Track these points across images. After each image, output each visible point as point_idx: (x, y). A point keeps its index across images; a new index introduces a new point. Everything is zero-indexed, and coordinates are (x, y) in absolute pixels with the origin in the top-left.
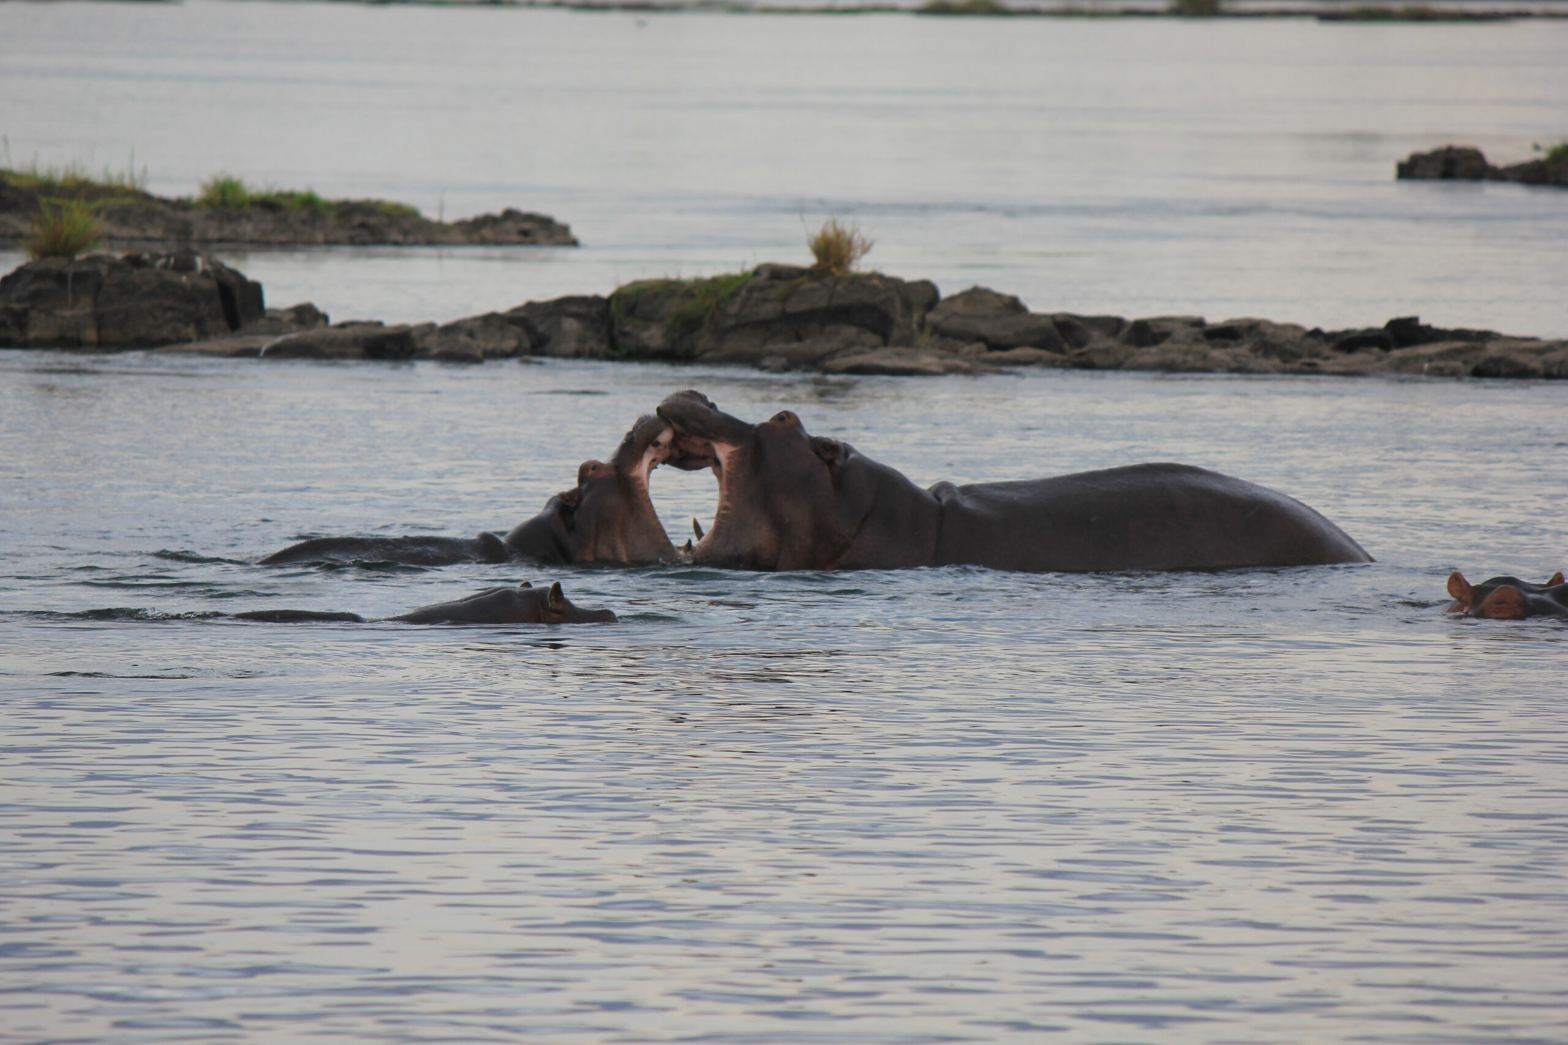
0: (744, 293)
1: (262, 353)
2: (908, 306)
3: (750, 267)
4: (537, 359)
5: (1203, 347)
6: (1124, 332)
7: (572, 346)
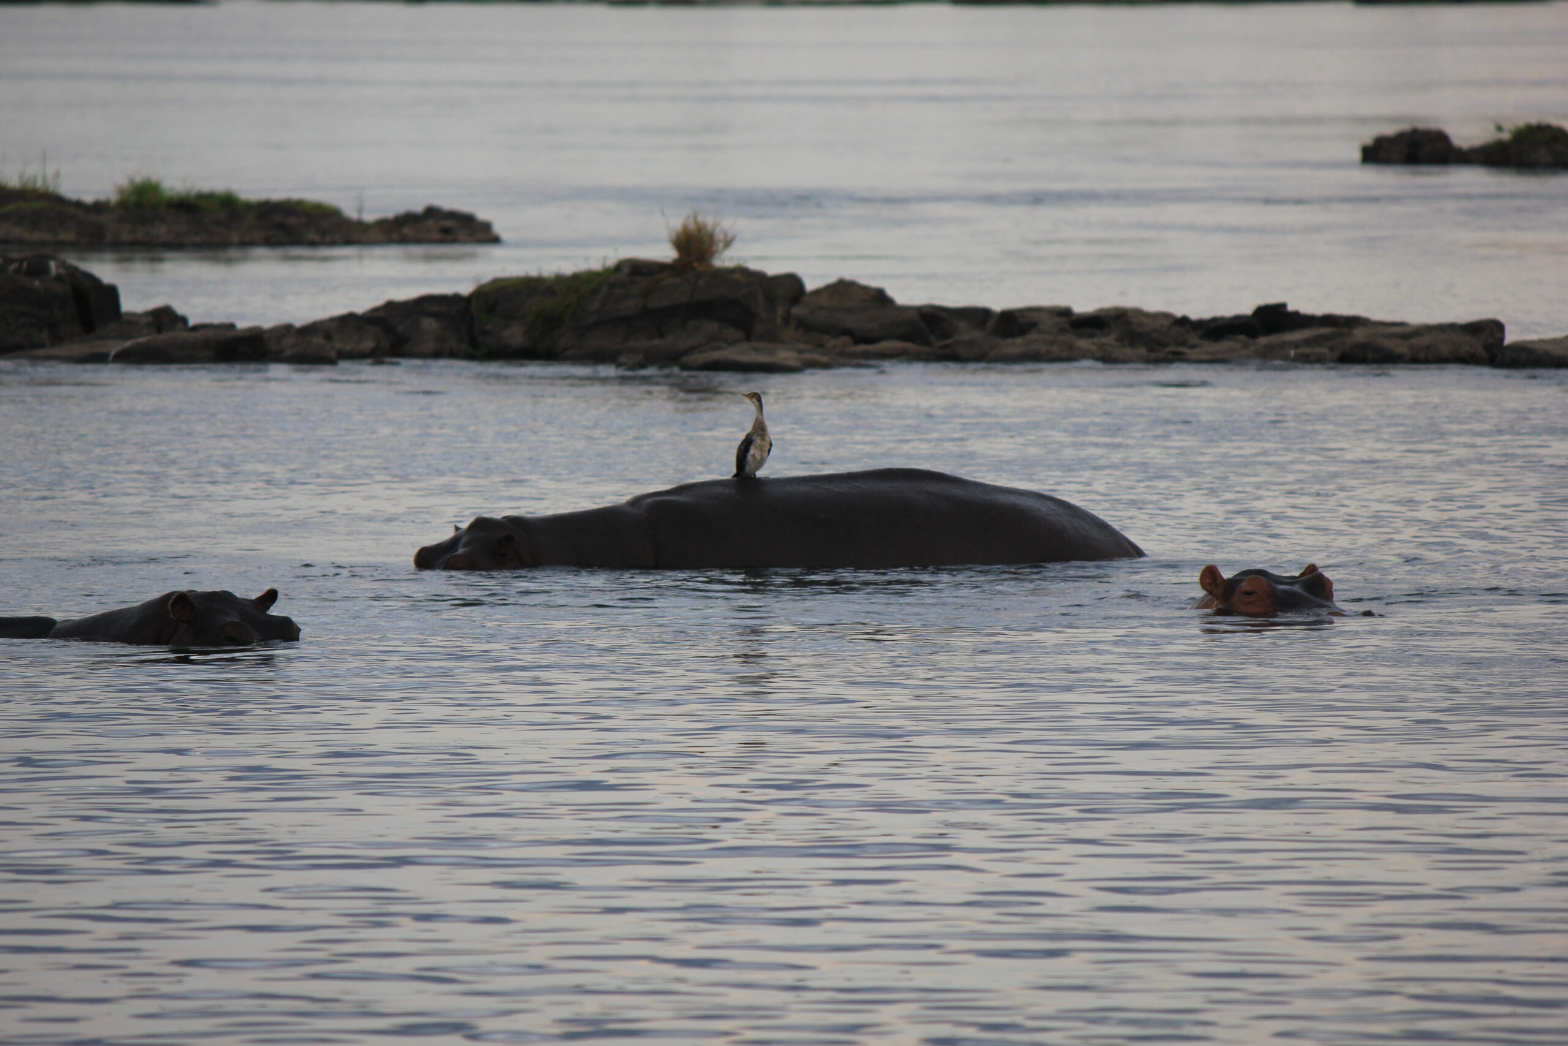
0: (605, 289)
1: (111, 358)
2: (771, 301)
3: (611, 262)
4: (395, 360)
5: (1069, 337)
6: (991, 323)
7: (431, 346)
